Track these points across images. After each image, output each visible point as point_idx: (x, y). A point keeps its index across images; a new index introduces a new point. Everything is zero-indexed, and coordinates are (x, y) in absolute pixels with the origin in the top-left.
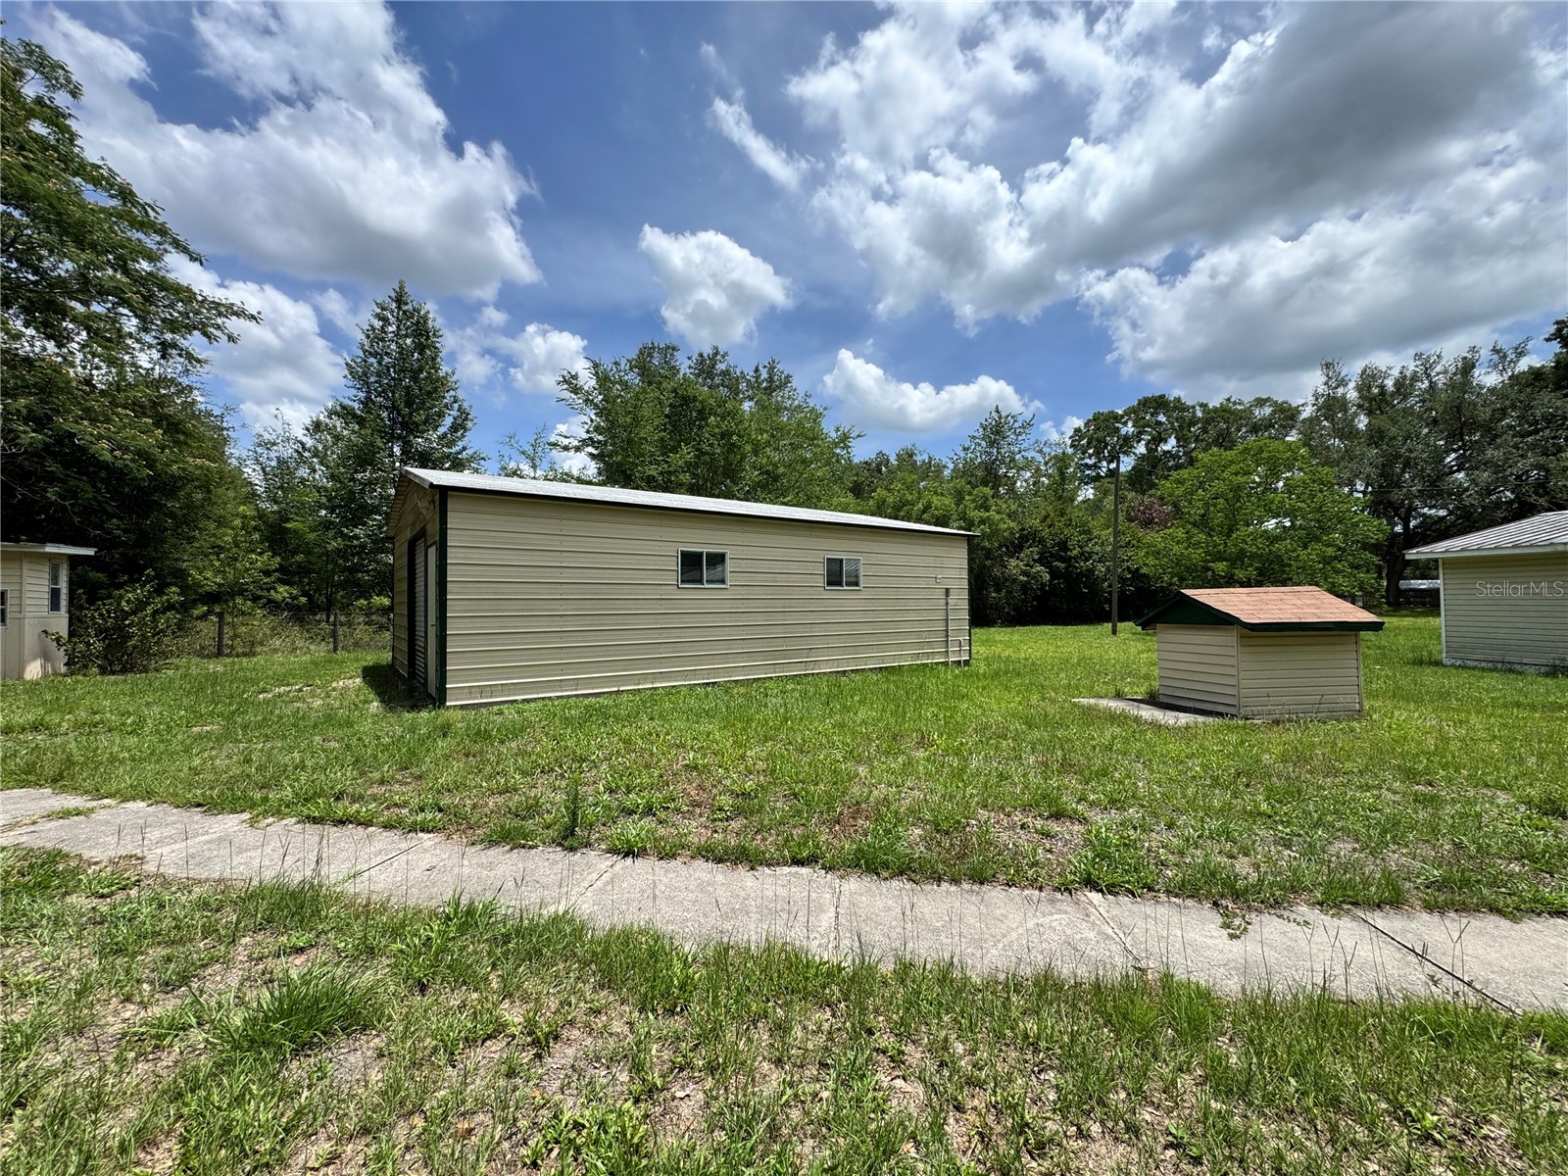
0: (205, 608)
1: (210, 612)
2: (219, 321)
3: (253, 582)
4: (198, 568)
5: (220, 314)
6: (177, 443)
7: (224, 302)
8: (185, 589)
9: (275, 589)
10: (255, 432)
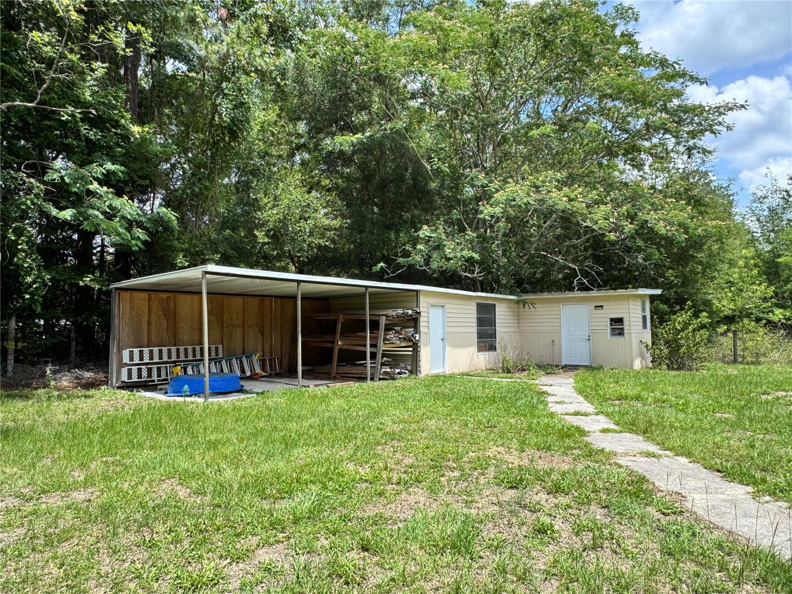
0: (726, 327)
1: (728, 330)
2: (720, 119)
3: (755, 307)
4: (718, 299)
5: (720, 114)
6: (701, 213)
7: (722, 104)
8: (711, 314)
9: (772, 312)
10: (750, 192)
